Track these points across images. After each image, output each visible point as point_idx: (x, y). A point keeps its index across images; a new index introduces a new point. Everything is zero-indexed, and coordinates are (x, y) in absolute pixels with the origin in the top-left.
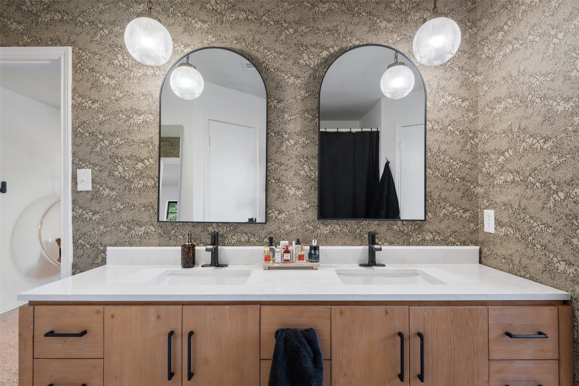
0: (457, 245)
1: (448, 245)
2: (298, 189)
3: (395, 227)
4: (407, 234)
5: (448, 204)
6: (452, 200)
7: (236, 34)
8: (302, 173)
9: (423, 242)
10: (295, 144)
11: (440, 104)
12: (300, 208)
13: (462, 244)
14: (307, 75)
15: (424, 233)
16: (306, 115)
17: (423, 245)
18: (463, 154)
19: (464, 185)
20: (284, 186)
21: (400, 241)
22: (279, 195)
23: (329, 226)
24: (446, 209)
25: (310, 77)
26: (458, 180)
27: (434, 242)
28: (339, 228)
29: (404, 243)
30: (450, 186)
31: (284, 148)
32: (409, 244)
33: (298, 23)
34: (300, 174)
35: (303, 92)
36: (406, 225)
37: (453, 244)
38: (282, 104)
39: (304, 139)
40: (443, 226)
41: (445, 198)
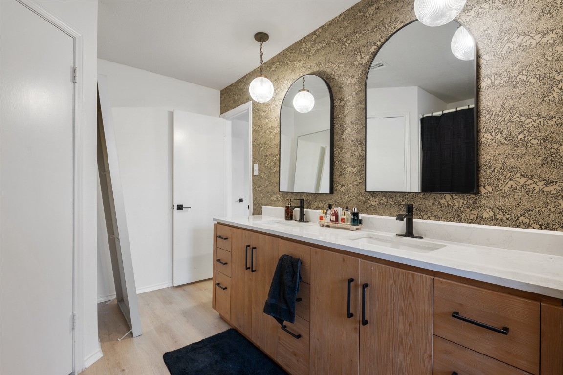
0: (534, 228)
1: (518, 227)
2: (354, 167)
3: (443, 201)
4: (457, 210)
5: (518, 174)
6: (524, 169)
7: (316, 61)
8: (357, 154)
9: (480, 220)
10: (352, 130)
11: (504, 52)
12: (355, 183)
13: (543, 227)
14: (360, 73)
15: (480, 209)
16: (359, 105)
17: (479, 223)
18: (544, 106)
19: (546, 147)
20: (344, 165)
21: (450, 216)
22: (341, 172)
23: (378, 198)
24: (514, 181)
25: (362, 73)
26: (535, 142)
27: (494, 221)
28: (386, 200)
29: (454, 219)
30: (520, 151)
31: (344, 136)
32: (460, 221)
33: (353, 33)
34: (355, 155)
35: (357, 87)
36: (457, 200)
37: (527, 226)
38: (343, 102)
39: (358, 126)
40: (510, 201)
41: (512, 168)
